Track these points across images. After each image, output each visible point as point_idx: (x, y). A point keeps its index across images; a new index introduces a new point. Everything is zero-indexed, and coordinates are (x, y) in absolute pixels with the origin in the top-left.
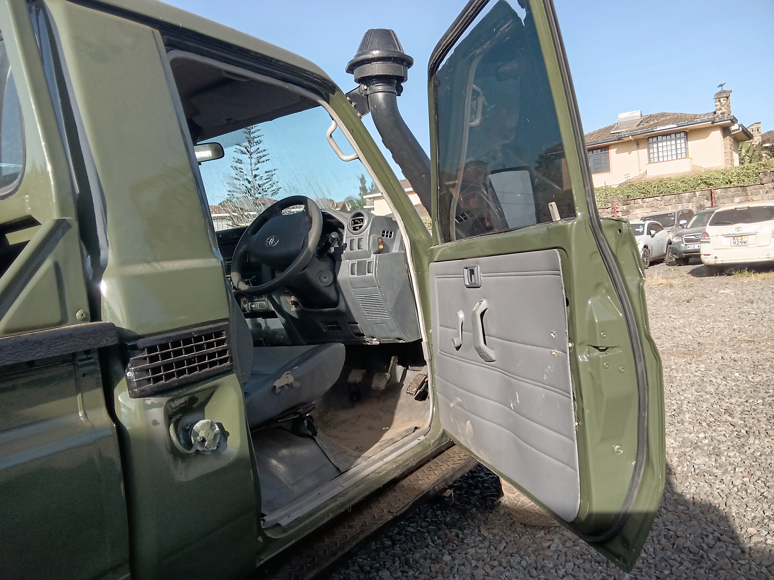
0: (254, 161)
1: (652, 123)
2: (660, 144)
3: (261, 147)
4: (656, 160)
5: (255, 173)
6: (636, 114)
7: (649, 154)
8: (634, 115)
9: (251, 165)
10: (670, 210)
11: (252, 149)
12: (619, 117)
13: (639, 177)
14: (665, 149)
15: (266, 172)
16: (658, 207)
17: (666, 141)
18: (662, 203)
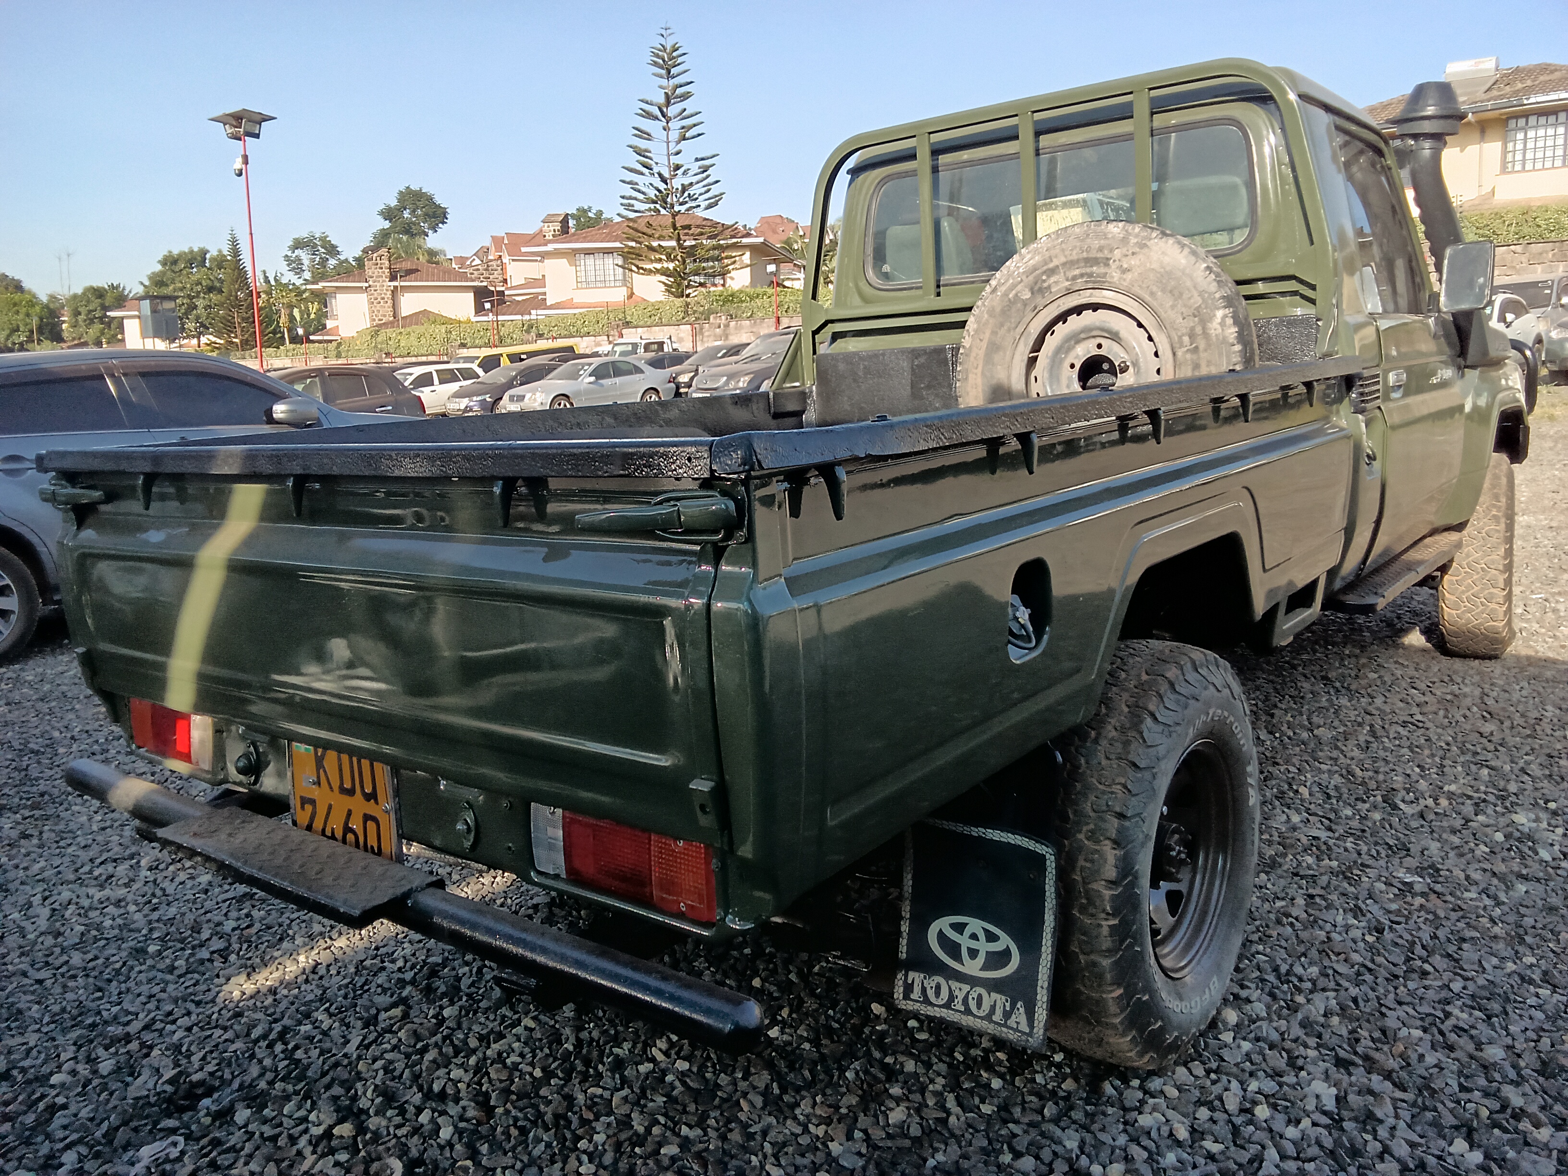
0: (674, 135)
1: (1520, 86)
2: (1531, 134)
3: (690, 105)
4: (1518, 167)
5: (675, 160)
6: (1488, 65)
7: (1505, 152)
8: (1482, 66)
9: (668, 143)
10: (1537, 274)
11: (672, 111)
12: (1447, 71)
13: (1477, 202)
14: (1540, 144)
15: (697, 160)
16: (1514, 267)
17: (1546, 126)
18: (1524, 258)
